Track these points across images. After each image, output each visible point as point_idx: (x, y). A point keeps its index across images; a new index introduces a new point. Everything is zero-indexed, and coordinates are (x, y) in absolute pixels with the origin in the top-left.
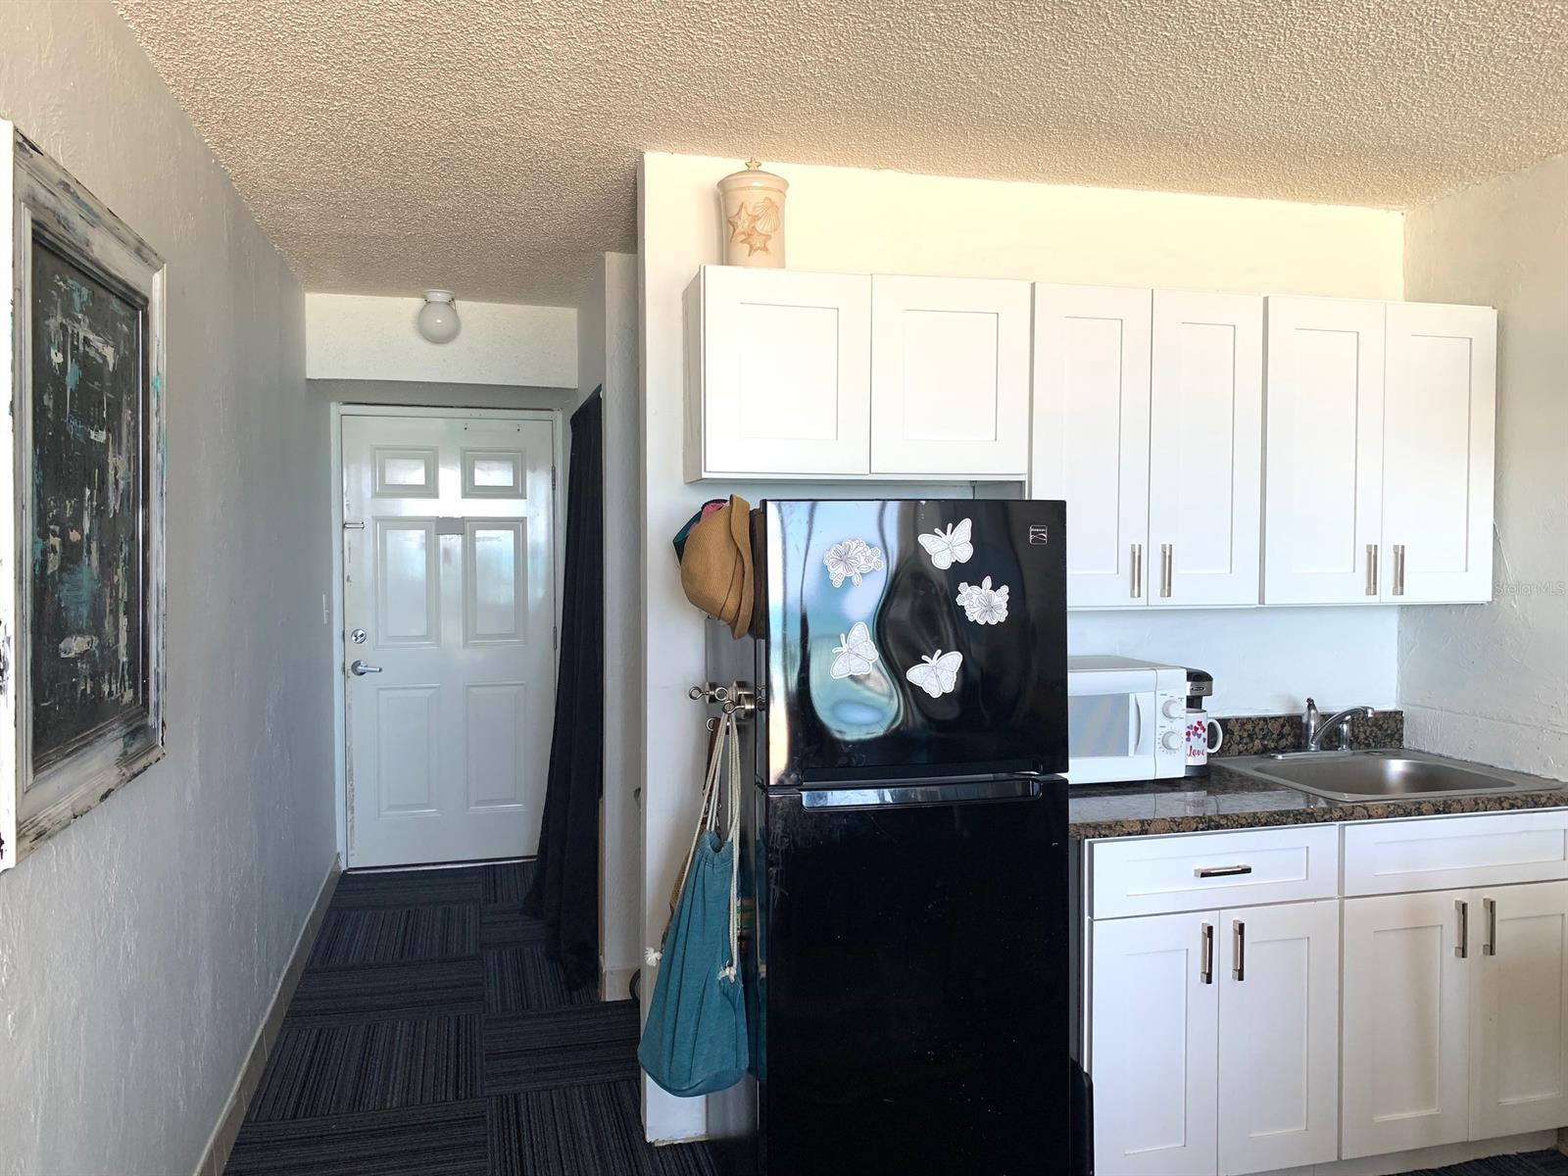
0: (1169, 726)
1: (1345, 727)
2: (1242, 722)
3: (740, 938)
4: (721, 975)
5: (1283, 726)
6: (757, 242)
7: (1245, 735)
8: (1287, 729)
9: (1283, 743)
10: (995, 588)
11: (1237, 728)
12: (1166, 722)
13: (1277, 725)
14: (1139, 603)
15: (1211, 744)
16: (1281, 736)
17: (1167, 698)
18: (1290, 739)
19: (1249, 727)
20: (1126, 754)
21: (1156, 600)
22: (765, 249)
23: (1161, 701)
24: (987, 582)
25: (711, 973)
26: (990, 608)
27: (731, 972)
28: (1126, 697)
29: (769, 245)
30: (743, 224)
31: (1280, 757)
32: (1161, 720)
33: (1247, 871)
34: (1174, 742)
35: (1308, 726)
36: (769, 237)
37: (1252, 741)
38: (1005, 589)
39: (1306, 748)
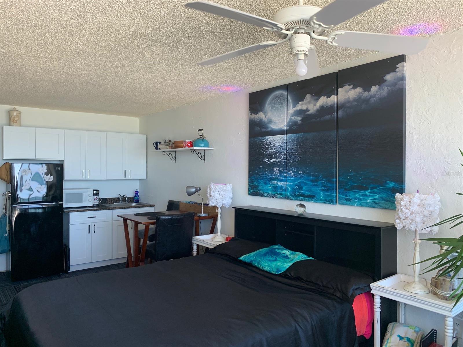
0: (90, 198)
1: (127, 199)
2: (110, 199)
3: (8, 230)
4: (5, 235)
5: (117, 199)
6: (15, 122)
7: (110, 200)
8: (118, 200)
9: (117, 202)
10: (51, 176)
11: (109, 200)
12: (89, 197)
13: (116, 199)
14: (84, 179)
15: (100, 201)
16: (117, 201)
17: (89, 194)
18: (118, 201)
19: (111, 199)
20: (82, 202)
21: (87, 179)
22: (16, 123)
23: (88, 194)
24: (49, 175)
25: (3, 235)
26: (50, 179)
27: (6, 235)
28: (82, 193)
29: (17, 122)
30: (12, 119)
31: (115, 204)
32: (88, 197)
33: (96, 217)
34: (90, 200)
35: (120, 198)
36: (17, 121)
37: (112, 201)
38: (52, 176)
39: (120, 202)
